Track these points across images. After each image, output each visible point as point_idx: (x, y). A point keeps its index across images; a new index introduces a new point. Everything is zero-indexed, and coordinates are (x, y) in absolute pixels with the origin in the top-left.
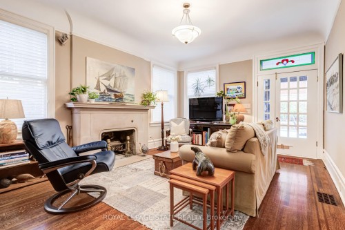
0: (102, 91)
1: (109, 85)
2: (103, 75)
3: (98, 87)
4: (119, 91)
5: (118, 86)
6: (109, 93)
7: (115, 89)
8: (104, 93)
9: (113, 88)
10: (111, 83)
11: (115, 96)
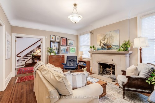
0: (102, 46)
1: (105, 43)
2: (102, 39)
3: (100, 45)
4: (109, 44)
5: (108, 42)
6: (105, 46)
7: (108, 44)
8: (103, 46)
9: (106, 44)
10: (105, 42)
11: (107, 47)
